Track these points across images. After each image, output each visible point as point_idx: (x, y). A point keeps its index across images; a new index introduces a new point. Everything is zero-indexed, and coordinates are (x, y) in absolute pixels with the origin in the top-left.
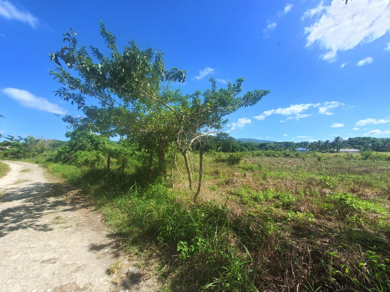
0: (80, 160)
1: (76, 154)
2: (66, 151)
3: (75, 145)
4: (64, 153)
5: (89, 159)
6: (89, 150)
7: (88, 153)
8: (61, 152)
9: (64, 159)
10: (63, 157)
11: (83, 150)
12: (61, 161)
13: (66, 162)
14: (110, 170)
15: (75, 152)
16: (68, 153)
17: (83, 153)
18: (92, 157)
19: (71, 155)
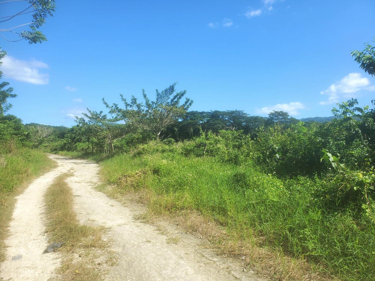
0: (79, 148)
1: (76, 144)
2: (69, 143)
3: (75, 138)
4: (67, 144)
5: (84, 148)
6: (84, 142)
7: (83, 144)
8: (66, 143)
9: (68, 148)
10: (67, 147)
11: (80, 142)
12: (65, 150)
13: (69, 151)
14: (93, 152)
15: (75, 144)
16: (70, 144)
17: (80, 144)
18: (86, 146)
19: (72, 145)
